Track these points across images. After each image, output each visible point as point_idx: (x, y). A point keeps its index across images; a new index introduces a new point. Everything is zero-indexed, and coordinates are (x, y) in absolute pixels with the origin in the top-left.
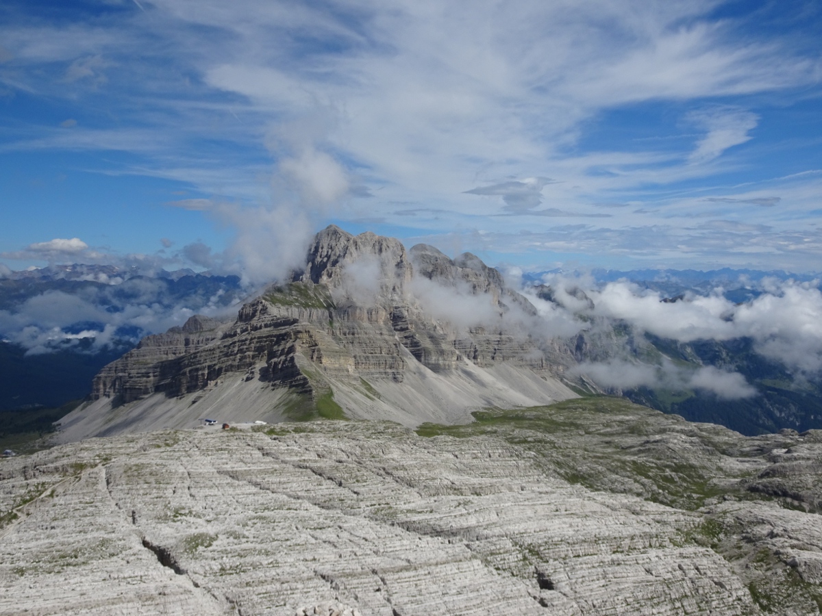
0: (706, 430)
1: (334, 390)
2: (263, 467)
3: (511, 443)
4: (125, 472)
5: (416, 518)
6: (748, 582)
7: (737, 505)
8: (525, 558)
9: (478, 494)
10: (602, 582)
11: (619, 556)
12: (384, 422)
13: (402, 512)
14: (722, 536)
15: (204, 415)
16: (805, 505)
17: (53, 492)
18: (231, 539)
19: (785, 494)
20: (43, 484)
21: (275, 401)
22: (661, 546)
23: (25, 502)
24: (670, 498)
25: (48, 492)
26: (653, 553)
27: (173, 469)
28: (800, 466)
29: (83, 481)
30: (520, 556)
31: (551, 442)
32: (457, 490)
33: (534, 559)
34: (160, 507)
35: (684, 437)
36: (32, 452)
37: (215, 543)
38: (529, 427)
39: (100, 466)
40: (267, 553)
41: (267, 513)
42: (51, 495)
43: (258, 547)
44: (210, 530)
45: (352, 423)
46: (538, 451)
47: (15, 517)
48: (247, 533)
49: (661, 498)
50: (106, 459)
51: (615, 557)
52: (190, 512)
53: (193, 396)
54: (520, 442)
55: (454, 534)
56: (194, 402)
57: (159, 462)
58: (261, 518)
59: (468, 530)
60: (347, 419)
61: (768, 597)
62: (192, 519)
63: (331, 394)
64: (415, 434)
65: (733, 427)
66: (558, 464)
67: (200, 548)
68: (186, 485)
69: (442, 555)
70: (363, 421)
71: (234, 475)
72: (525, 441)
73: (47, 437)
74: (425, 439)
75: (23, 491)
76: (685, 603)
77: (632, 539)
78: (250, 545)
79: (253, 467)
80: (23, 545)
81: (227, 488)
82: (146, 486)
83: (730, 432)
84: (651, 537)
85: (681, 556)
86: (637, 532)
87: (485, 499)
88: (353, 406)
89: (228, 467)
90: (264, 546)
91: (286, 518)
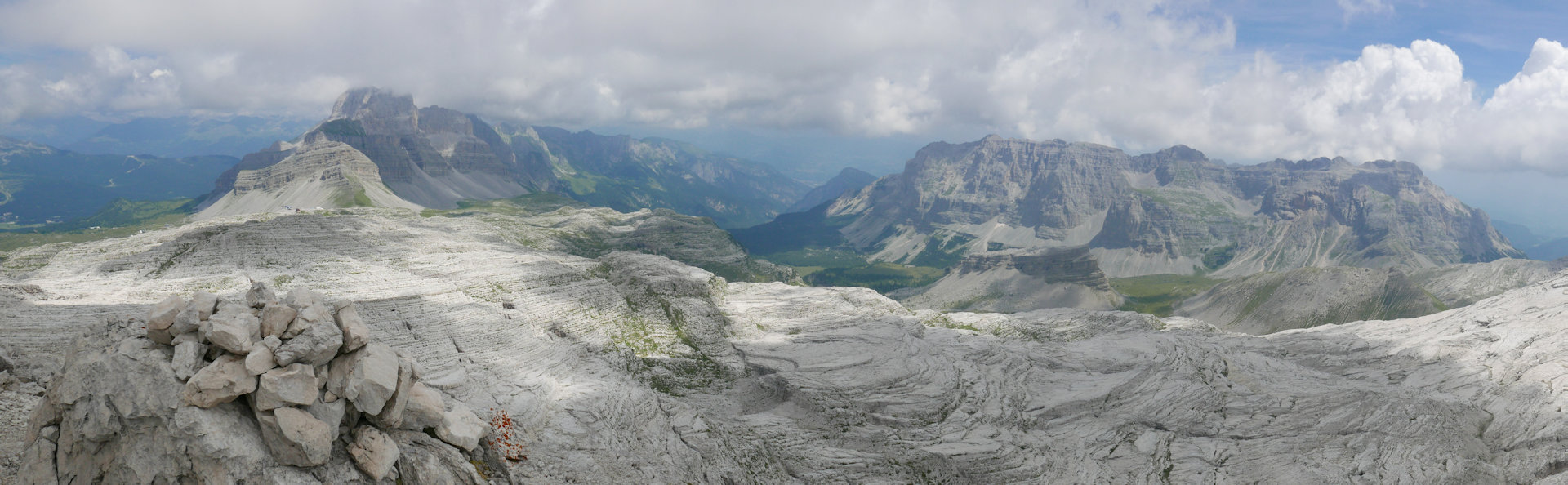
0: (602, 211)
1: (366, 188)
2: (321, 235)
3: (485, 221)
4: (237, 237)
5: (420, 267)
6: (625, 296)
7: (619, 254)
8: (494, 291)
9: (461, 252)
10: (544, 303)
11: (554, 287)
12: (397, 208)
13: (411, 263)
14: (611, 272)
15: (285, 203)
16: (655, 251)
17: (194, 249)
18: (303, 279)
19: (644, 246)
20: (188, 244)
21: (328, 195)
22: (578, 280)
23: (177, 255)
24: (583, 252)
25: (191, 249)
26: (573, 284)
27: (265, 236)
28: (652, 229)
29: (211, 242)
30: (491, 290)
31: (512, 221)
32: (448, 250)
33: (499, 291)
34: (258, 259)
35: (589, 216)
36: (180, 225)
37: (292, 281)
38: (496, 212)
39: (221, 234)
40: (325, 287)
41: (324, 264)
42: (193, 251)
43: (319, 284)
44: (290, 273)
45: (376, 209)
46: (501, 226)
47: (172, 263)
48: (312, 276)
49: (577, 252)
50: (225, 230)
51: (551, 288)
52: (277, 262)
53: (277, 192)
54: (490, 221)
55: (446, 276)
56: (278, 196)
57: (258, 231)
58: (320, 266)
59: (455, 274)
60: (374, 207)
61: (636, 304)
62: (278, 267)
63: (364, 191)
64: (419, 216)
65: (616, 210)
66: (517, 234)
67: (284, 284)
68: (274, 246)
69: (439, 289)
70: (384, 208)
71: (303, 240)
72: (494, 220)
73: (190, 217)
74: (426, 219)
75: (175, 248)
76: (591, 312)
77: (561, 277)
78: (313, 283)
79: (315, 236)
80: (177, 280)
81: (299, 248)
82: (249, 246)
83: (614, 212)
84: (572, 275)
85: (589, 285)
86: (564, 273)
87: (465, 256)
88: (377, 198)
89: (300, 235)
90: (323, 283)
91: (336, 267)
